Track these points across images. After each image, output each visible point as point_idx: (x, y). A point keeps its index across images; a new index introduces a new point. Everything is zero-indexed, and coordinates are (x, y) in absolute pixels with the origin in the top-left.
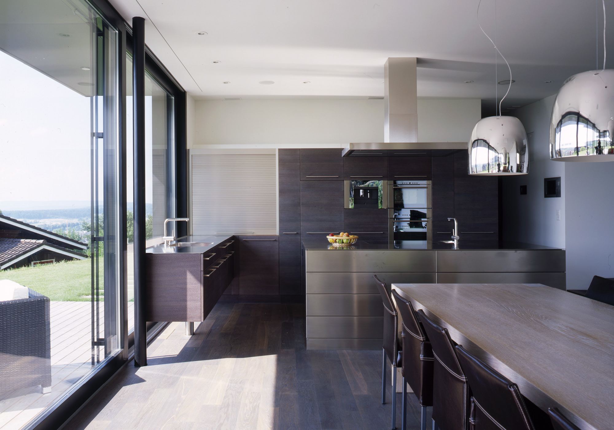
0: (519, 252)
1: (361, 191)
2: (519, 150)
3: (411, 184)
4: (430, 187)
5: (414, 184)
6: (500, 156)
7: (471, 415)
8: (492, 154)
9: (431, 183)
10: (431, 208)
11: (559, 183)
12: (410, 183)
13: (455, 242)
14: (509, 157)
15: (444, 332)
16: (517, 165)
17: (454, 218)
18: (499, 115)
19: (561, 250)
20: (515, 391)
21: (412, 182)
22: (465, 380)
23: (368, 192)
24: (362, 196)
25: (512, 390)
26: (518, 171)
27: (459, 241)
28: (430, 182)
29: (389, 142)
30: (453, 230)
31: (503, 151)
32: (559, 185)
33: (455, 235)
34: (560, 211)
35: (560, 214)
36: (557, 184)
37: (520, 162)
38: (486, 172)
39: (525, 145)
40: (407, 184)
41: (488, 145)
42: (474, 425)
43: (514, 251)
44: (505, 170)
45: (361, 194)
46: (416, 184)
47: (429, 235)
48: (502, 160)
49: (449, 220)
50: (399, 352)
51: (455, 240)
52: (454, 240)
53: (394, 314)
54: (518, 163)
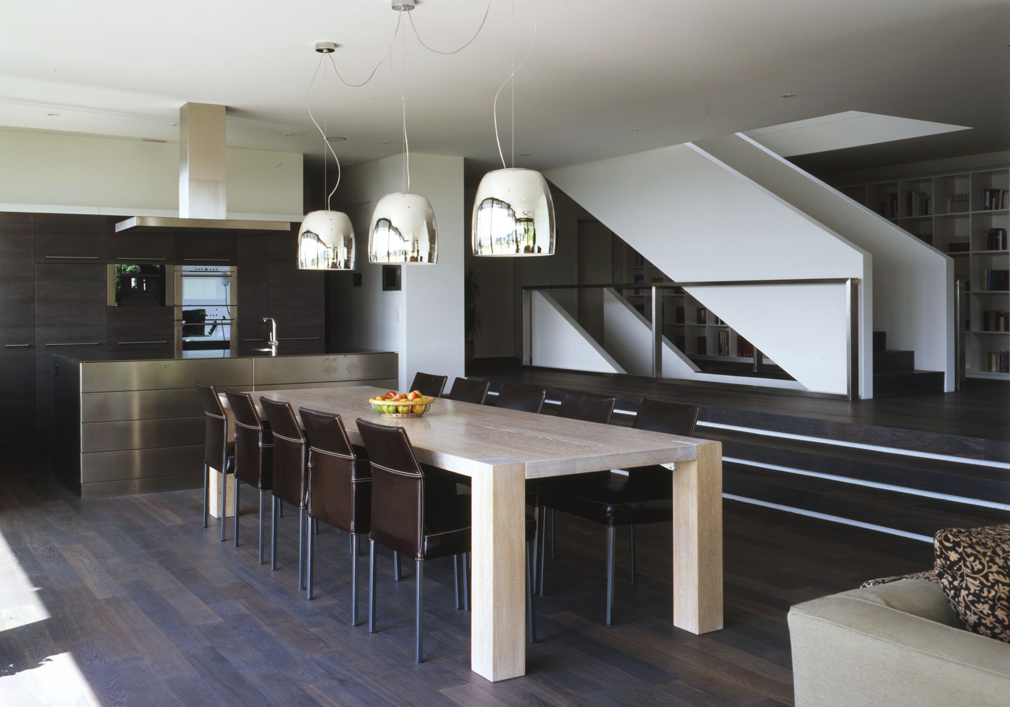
0: (348, 356)
1: (133, 280)
2: (346, 244)
3: (208, 270)
4: (235, 275)
5: (212, 270)
6: (328, 249)
7: (309, 460)
8: (321, 248)
9: (236, 270)
10: (236, 305)
11: (399, 271)
12: (206, 269)
13: (274, 351)
14: (337, 252)
15: (287, 405)
16: (345, 260)
17: (272, 318)
18: (327, 209)
19: (393, 353)
20: (339, 419)
21: (209, 268)
22: (303, 442)
23: (144, 282)
24: (134, 287)
25: (337, 418)
26: (345, 267)
27: (278, 348)
28: (235, 268)
29: (188, 217)
30: (271, 333)
31: (331, 246)
32: (399, 274)
33: (272, 339)
34: (400, 309)
35: (400, 312)
36: (397, 273)
37: (348, 257)
38: (314, 268)
39: (352, 238)
40: (203, 270)
41: (317, 237)
42: (311, 468)
43: (343, 356)
44: (334, 265)
45: (133, 284)
46: (215, 270)
47: (234, 344)
48: (331, 255)
49: (265, 321)
50: (229, 457)
51: (274, 347)
52: (271, 348)
53: (224, 417)
54: (346, 258)
